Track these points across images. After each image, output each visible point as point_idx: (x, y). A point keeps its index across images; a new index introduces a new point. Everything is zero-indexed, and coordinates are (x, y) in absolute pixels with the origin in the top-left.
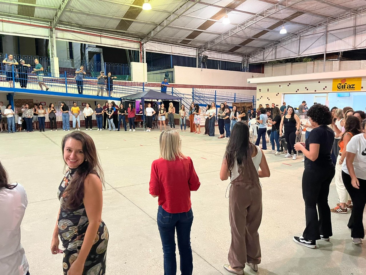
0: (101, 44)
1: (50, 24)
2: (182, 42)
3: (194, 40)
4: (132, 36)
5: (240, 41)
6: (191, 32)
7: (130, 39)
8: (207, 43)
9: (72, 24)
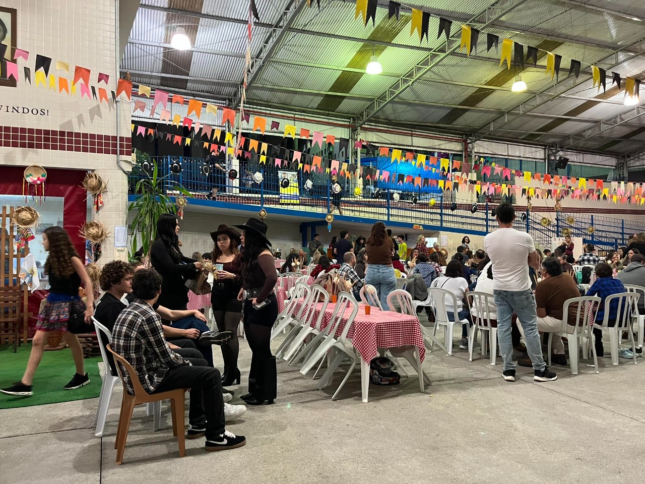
0: (412, 146)
1: (352, 121)
2: (526, 138)
3: (549, 134)
4: (455, 131)
5: (626, 131)
6: (551, 121)
7: (450, 136)
8: (567, 137)
9: (380, 120)
